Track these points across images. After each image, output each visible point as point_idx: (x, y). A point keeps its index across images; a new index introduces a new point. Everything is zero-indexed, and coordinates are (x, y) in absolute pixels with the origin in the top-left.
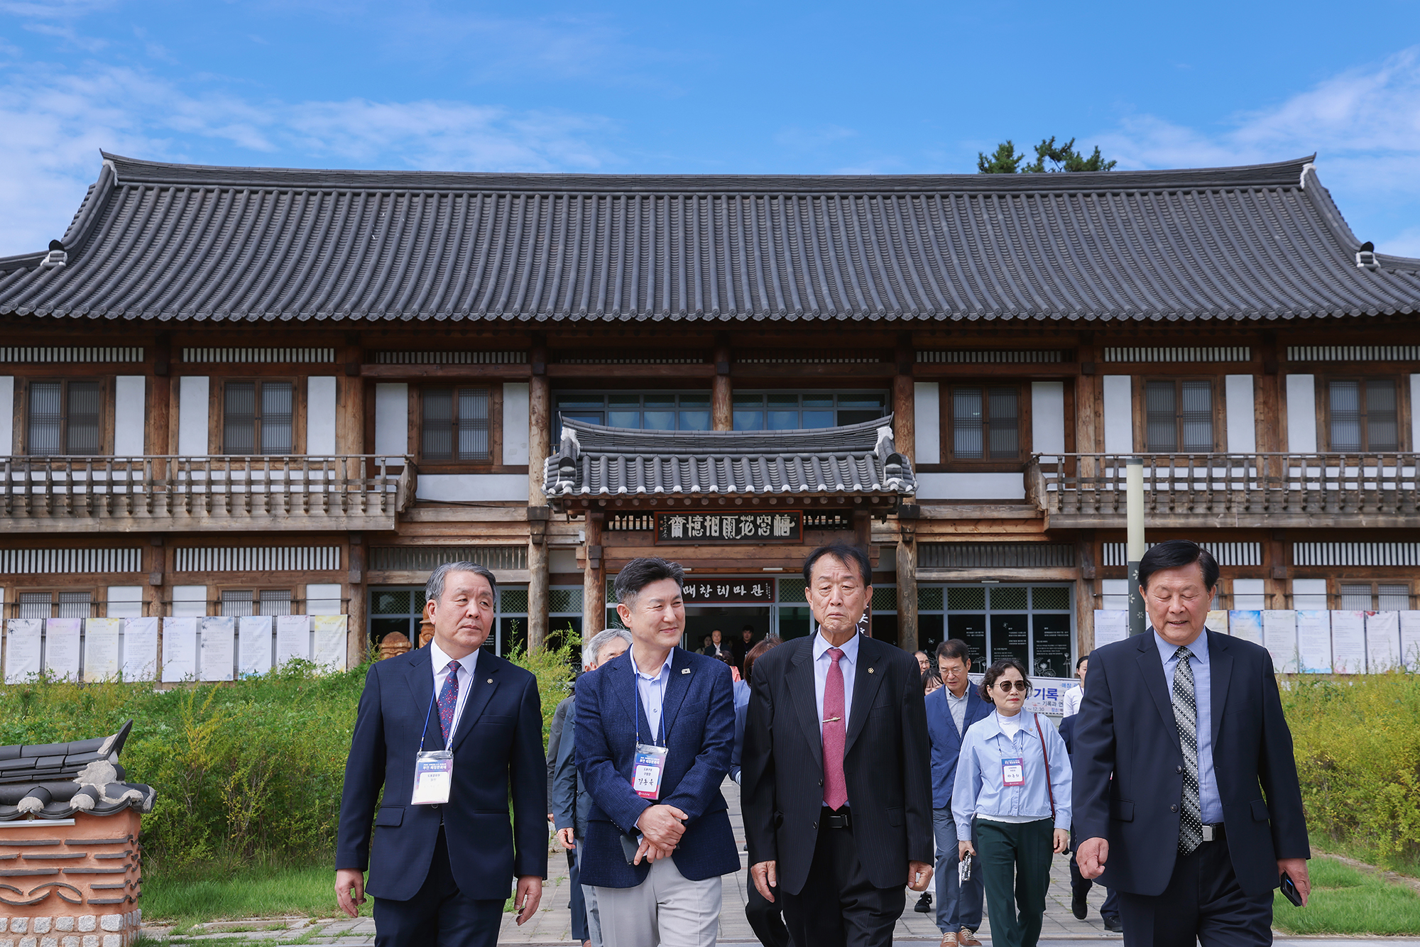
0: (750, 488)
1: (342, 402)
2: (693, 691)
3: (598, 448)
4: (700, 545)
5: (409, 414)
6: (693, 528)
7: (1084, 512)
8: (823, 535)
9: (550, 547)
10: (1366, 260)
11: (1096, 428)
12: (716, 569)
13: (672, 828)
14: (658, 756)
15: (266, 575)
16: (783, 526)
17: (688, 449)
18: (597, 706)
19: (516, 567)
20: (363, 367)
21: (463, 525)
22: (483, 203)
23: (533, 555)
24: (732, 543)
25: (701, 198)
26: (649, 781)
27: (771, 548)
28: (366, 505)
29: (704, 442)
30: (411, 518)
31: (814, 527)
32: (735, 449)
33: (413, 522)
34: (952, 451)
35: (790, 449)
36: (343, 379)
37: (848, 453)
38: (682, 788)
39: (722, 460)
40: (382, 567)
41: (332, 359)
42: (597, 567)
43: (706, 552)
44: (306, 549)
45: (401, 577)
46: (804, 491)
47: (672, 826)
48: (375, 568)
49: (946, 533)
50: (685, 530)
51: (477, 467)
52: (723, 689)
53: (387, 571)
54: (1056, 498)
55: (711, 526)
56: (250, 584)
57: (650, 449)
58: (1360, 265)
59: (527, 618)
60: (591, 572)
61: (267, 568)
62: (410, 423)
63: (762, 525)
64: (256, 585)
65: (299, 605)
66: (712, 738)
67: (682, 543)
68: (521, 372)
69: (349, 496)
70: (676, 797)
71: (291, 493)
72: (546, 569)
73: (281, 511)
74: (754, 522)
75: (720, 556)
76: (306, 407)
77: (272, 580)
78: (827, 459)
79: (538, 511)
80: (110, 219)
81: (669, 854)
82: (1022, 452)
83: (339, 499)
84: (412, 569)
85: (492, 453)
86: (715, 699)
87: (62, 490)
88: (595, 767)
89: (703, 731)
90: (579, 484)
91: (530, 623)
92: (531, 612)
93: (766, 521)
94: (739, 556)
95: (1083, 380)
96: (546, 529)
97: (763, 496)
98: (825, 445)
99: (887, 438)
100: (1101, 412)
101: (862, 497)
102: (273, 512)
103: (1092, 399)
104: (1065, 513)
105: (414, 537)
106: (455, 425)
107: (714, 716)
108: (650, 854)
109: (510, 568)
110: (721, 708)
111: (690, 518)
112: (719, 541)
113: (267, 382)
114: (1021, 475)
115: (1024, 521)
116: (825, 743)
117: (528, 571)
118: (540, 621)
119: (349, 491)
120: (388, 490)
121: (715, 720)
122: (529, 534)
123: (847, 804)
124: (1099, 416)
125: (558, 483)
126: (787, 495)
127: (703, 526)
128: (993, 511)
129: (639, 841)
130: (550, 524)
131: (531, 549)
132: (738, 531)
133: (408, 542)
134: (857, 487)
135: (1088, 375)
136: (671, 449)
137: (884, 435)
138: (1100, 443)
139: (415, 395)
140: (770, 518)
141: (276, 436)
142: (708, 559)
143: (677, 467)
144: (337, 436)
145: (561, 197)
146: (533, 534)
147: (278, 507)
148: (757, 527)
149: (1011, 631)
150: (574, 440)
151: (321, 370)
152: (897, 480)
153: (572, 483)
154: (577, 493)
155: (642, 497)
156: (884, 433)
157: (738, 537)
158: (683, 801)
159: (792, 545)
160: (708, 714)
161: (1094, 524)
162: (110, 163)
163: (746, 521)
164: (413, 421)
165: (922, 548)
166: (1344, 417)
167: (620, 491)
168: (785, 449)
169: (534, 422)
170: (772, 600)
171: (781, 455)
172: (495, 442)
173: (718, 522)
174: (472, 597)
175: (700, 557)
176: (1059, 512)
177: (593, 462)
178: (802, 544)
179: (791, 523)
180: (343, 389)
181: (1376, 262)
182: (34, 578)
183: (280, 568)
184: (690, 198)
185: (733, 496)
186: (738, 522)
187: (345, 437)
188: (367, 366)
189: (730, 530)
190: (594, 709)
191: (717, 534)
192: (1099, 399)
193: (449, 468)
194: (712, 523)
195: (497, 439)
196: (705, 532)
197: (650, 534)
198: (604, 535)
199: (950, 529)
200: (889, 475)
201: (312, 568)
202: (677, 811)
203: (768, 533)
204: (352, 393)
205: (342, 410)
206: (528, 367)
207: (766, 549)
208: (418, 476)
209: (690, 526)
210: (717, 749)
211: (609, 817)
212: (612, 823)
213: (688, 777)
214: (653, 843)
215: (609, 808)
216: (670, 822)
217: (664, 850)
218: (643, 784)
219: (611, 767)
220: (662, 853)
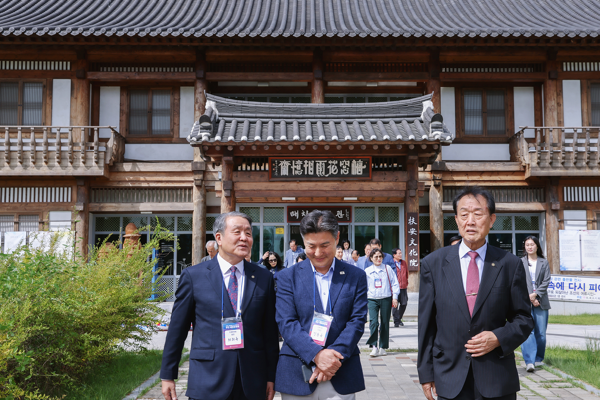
0: (335, 137)
1: (75, 95)
3: (231, 114)
4: (300, 181)
5: (120, 105)
6: (296, 169)
7: (554, 166)
8: (385, 174)
9: (207, 188)
11: (558, 113)
12: (312, 198)
13: (335, 364)
14: (327, 320)
15: (23, 205)
16: (358, 168)
17: (293, 116)
18: (292, 288)
19: (185, 201)
20: (89, 73)
21: (151, 174)
23: (196, 193)
24: (322, 179)
26: (320, 334)
27: (349, 183)
28: (85, 160)
29: (303, 110)
30: (117, 169)
31: (380, 169)
32: (325, 116)
33: (119, 172)
34: (463, 130)
35: (362, 115)
36: (75, 81)
37: (403, 119)
38: (339, 341)
39: (316, 123)
40: (99, 200)
41: (69, 68)
42: (229, 195)
43: (305, 186)
44: (49, 189)
45: (110, 207)
46: (374, 140)
47: (335, 363)
48: (95, 202)
49: (461, 181)
50: (290, 170)
51: (163, 139)
53: (102, 203)
54: (536, 156)
55: (308, 167)
56: (12, 211)
57: (266, 115)
59: (192, 235)
60: (225, 199)
61: (24, 201)
62: (121, 111)
63: (344, 167)
64: (17, 211)
65: (44, 225)
66: (357, 313)
67: (288, 179)
68: (189, 77)
69: (74, 153)
70: (336, 345)
71: (36, 151)
72: (204, 202)
73: (30, 163)
74: (338, 165)
75: (315, 189)
76: (51, 98)
77: (27, 208)
78: (388, 123)
79: (199, 165)
82: (508, 130)
83: (68, 155)
84: (118, 202)
85: (172, 130)
86: (358, 292)
88: (290, 323)
89: (351, 308)
90: (213, 135)
91: (194, 237)
92: (194, 230)
93: (346, 164)
94: (327, 189)
95: (549, 83)
96: (204, 177)
97: (345, 144)
98: (387, 113)
99: (429, 108)
100: (561, 103)
101: (415, 145)
102: (24, 163)
103: (555, 95)
104: (541, 166)
105: (119, 181)
106: (150, 113)
107: (357, 300)
108: (319, 378)
109: (181, 201)
110: (361, 296)
111: (294, 162)
112: (314, 178)
113: (26, 83)
114: (507, 146)
115: (512, 173)
117: (192, 203)
118: (200, 236)
119: (74, 150)
120: (100, 150)
121: (358, 302)
122: (193, 180)
124: (560, 106)
125: (199, 134)
126: (361, 143)
127: (303, 168)
128: (492, 166)
129: (314, 369)
130: (207, 174)
131: (195, 189)
132: (327, 171)
133: (116, 185)
134: (411, 137)
135: (552, 79)
136: (281, 115)
137: (427, 106)
138: (560, 122)
139: (124, 94)
140: (349, 162)
141: (32, 115)
142: (306, 190)
143: (284, 126)
144: (71, 117)
146: (195, 180)
147: (27, 160)
148: (340, 168)
149: (501, 244)
150: (214, 108)
151: (62, 75)
152: (439, 133)
153: (208, 134)
154: (212, 140)
155: (258, 144)
156: (428, 105)
157: (327, 176)
158: (341, 348)
159: (364, 181)
160: (355, 298)
161: (560, 173)
163: (333, 164)
164: (123, 110)
165: (446, 191)
167: (242, 139)
168: (360, 116)
169: (197, 109)
170: (350, 221)
171: (356, 119)
172: (174, 124)
173: (312, 164)
174: (242, 230)
175: (301, 189)
176: (537, 166)
177: (227, 124)
178: (371, 181)
179: (363, 165)
180: (75, 87)
183: (32, 201)
185: (323, 143)
186: (327, 164)
187: (76, 118)
188: (91, 73)
189: (321, 170)
190: (290, 290)
191: (312, 173)
192: (560, 95)
193: (145, 140)
194: (309, 165)
195: (176, 122)
196: (304, 172)
197: (266, 173)
198: (235, 174)
199: (464, 178)
200: (434, 129)
201: (53, 201)
202: (338, 354)
203: (348, 172)
204: (81, 89)
205: (74, 100)
206: (194, 74)
207: (346, 184)
208: (126, 145)
209: (293, 167)
210: (360, 319)
211: (297, 354)
212: (298, 357)
213: (343, 334)
214: (322, 371)
215: (297, 349)
216: (334, 360)
217: (328, 376)
218: (316, 336)
219: (299, 324)
220: (326, 377)
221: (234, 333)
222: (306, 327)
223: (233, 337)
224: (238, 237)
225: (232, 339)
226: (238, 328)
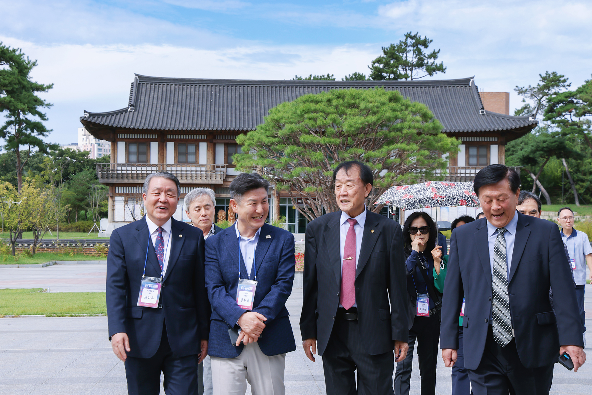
1: (208, 149)
2: (271, 248)
5: (224, 152)
10: (482, 112)
13: (258, 326)
14: (251, 285)
18: (216, 255)
20: (213, 140)
22: (239, 89)
25: (300, 87)
26: (246, 300)
28: (216, 177)
33: (227, 181)
36: (208, 143)
38: (263, 303)
40: (221, 193)
41: (206, 138)
47: (258, 324)
48: (219, 193)
52: (288, 248)
58: (481, 113)
62: (225, 154)
66: (281, 276)
70: (260, 308)
71: (197, 174)
73: (194, 178)
76: (199, 151)
80: (140, 95)
81: (256, 341)
83: (209, 175)
86: (283, 254)
87: (140, 172)
88: (215, 289)
89: (277, 272)
107: (282, 263)
108: (245, 340)
110: (287, 259)
113: (189, 144)
116: (344, 271)
119: (212, 174)
120: (221, 173)
121: (283, 265)
123: (356, 306)
129: (239, 332)
133: (225, 186)
139: (226, 147)
141: (191, 158)
145: (261, 87)
151: (203, 141)
158: (264, 310)
160: (280, 262)
162: (137, 77)
166: (473, 156)
174: (162, 191)
180: (209, 146)
181: (485, 113)
182: (132, 194)
184: (297, 87)
187: (209, 159)
190: (215, 257)
202: (261, 316)
204: (211, 147)
205: (208, 152)
208: (227, 169)
210: (284, 282)
211: (223, 318)
212: (224, 322)
213: (267, 298)
214: (246, 333)
215: (222, 313)
216: (257, 321)
217: (253, 338)
218: (243, 301)
219: (224, 290)
220: (252, 339)
221: (151, 292)
222: (232, 292)
223: (150, 295)
224: (157, 198)
225: (148, 297)
226: (155, 289)
